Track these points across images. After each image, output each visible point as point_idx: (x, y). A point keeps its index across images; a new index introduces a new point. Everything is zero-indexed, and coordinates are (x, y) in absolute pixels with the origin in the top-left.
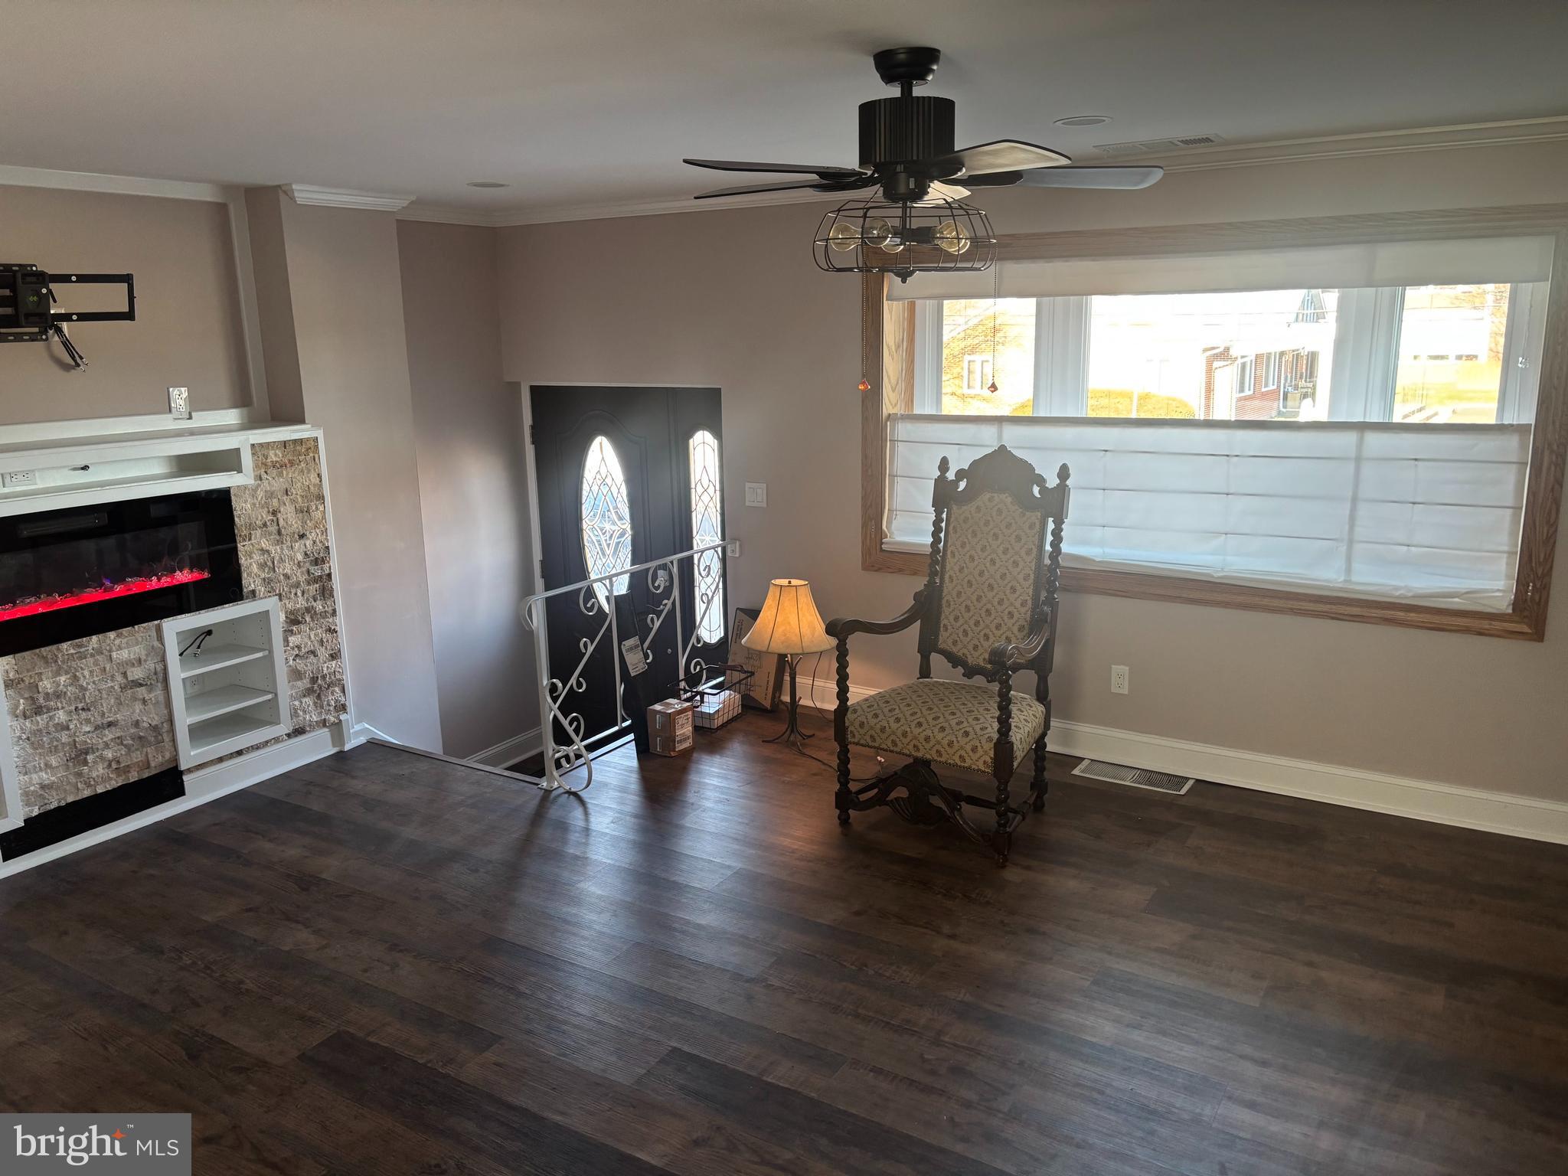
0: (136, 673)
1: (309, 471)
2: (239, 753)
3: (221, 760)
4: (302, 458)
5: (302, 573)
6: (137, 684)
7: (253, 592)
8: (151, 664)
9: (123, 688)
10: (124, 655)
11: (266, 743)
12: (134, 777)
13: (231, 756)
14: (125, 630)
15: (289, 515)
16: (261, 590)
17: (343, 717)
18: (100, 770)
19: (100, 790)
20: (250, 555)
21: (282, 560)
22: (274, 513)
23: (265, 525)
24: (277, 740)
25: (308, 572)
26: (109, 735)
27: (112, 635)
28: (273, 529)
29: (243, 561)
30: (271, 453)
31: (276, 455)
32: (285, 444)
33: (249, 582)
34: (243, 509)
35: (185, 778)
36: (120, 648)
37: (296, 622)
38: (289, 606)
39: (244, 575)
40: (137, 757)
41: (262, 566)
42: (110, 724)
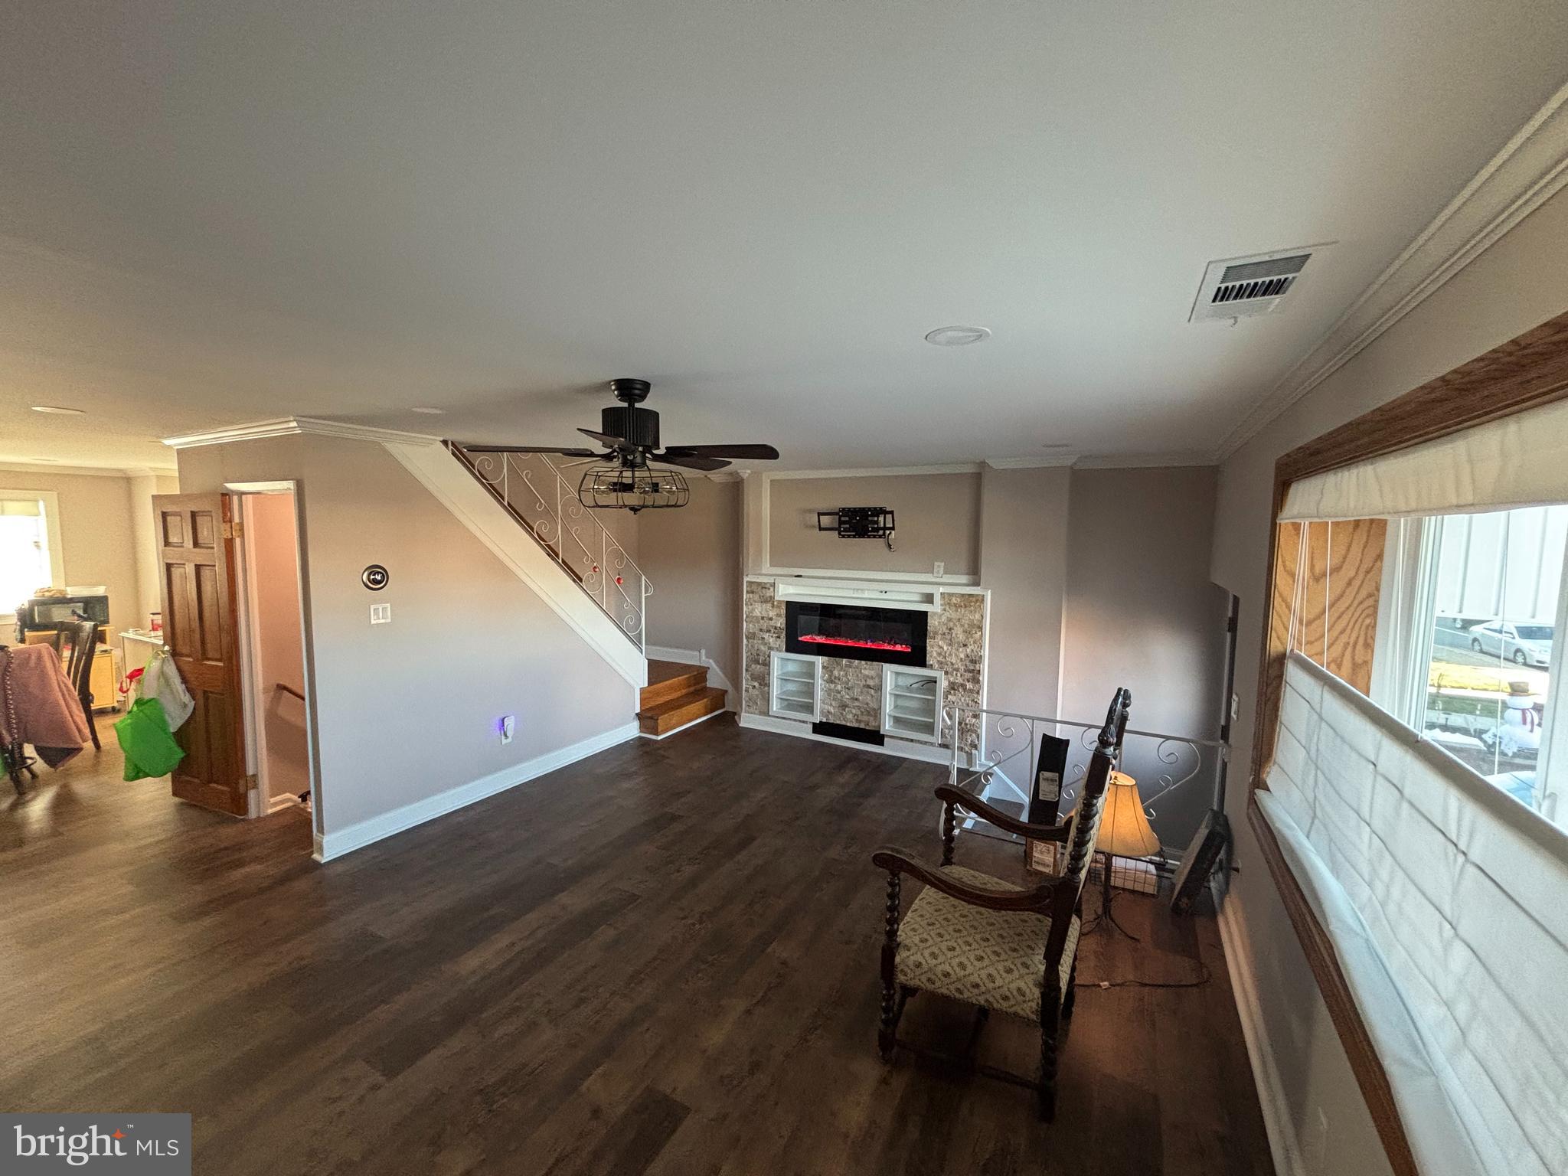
0: (871, 683)
1: (975, 612)
2: (912, 740)
3: (902, 739)
4: (973, 604)
5: (962, 665)
6: (869, 687)
7: (932, 665)
8: (877, 680)
9: (864, 686)
10: (866, 672)
11: (926, 743)
12: (862, 726)
13: (907, 740)
14: (869, 663)
15: (959, 634)
16: (936, 666)
17: (974, 751)
18: (850, 716)
19: (848, 724)
20: (932, 647)
21: (950, 655)
22: (950, 629)
23: (944, 634)
24: (932, 744)
25: (966, 665)
26: (857, 704)
27: (863, 662)
28: (948, 637)
29: (928, 648)
30: (954, 599)
31: (956, 600)
32: (963, 595)
33: (930, 661)
34: (933, 623)
35: (886, 739)
36: (865, 669)
37: (953, 689)
38: (952, 679)
39: (928, 656)
40: (865, 718)
41: (939, 654)
42: (856, 699)
